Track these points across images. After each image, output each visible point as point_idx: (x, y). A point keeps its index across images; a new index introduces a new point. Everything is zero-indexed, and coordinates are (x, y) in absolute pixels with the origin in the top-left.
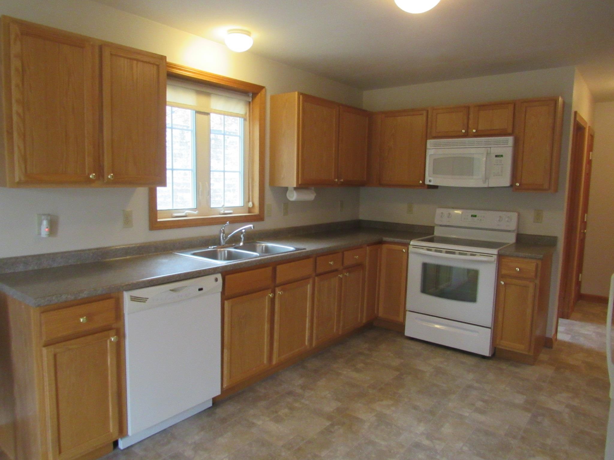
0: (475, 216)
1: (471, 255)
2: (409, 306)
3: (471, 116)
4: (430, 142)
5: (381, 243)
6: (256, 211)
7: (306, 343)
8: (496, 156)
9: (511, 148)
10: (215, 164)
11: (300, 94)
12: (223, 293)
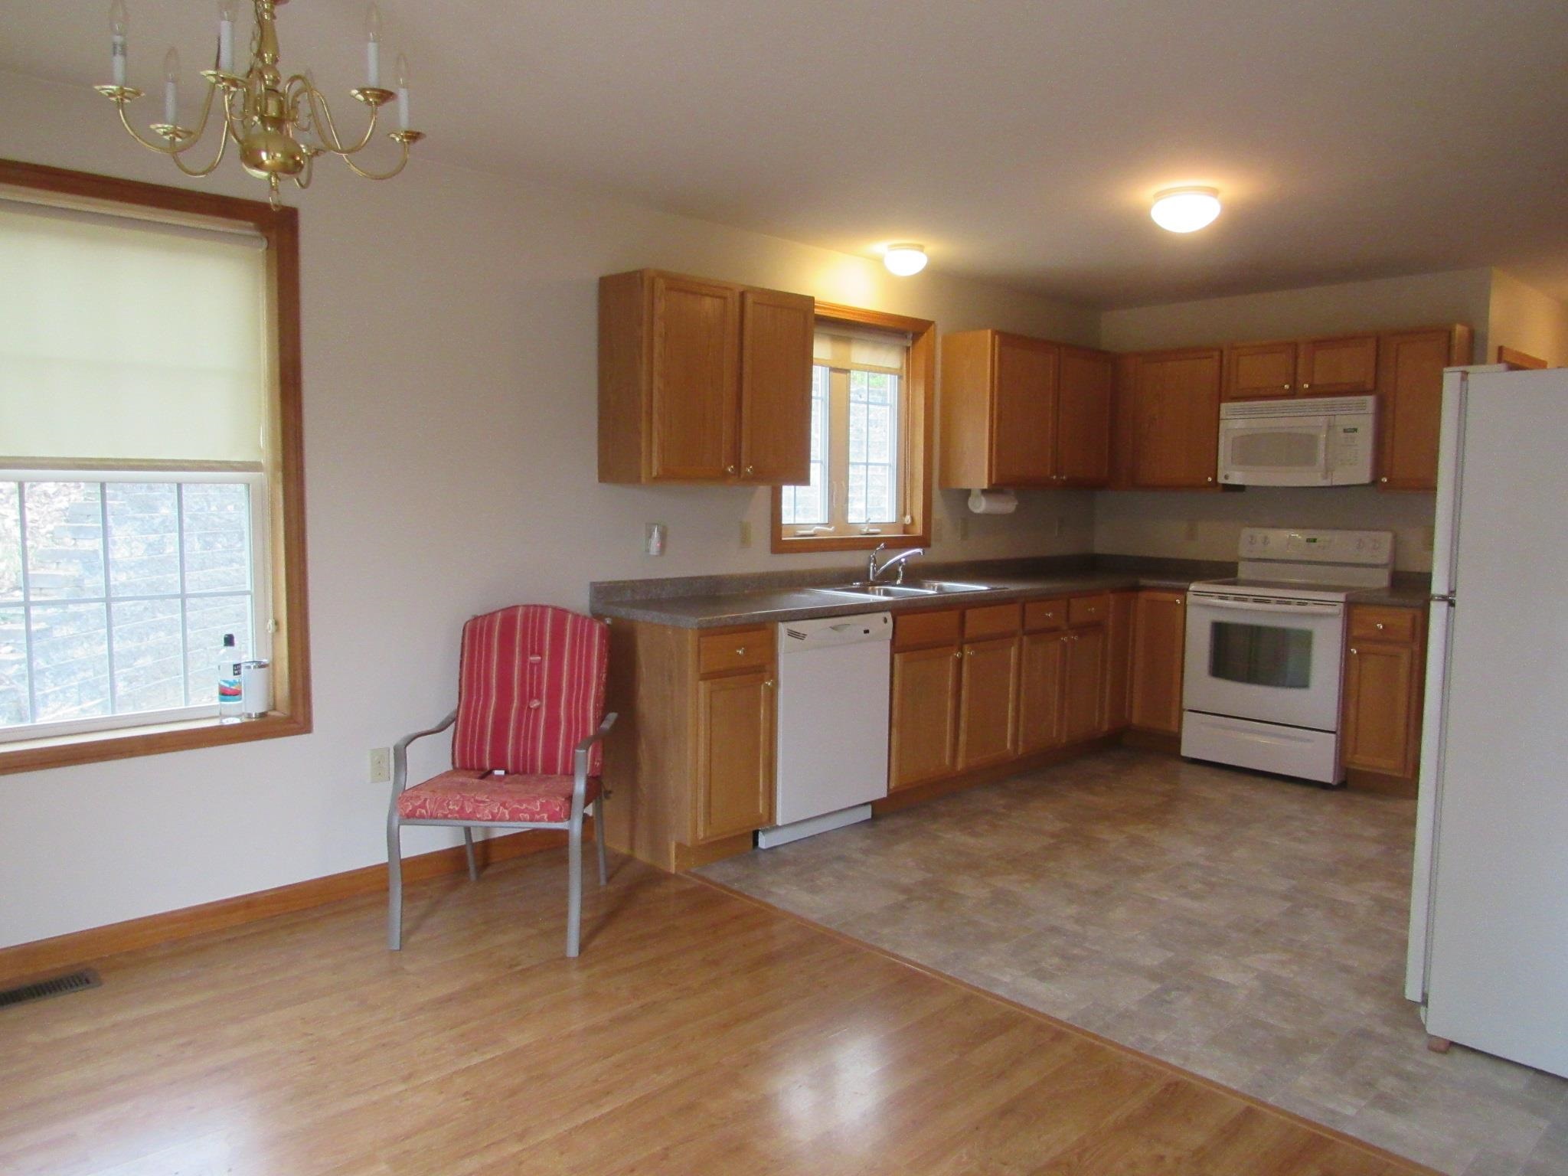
0: (1315, 540)
1: (1299, 604)
2: (1188, 703)
3: (1301, 361)
4: (1226, 408)
5: (1137, 589)
6: (918, 530)
7: (1008, 745)
8: (1345, 431)
9: (1371, 416)
10: (855, 454)
11: (995, 333)
12: (893, 642)
